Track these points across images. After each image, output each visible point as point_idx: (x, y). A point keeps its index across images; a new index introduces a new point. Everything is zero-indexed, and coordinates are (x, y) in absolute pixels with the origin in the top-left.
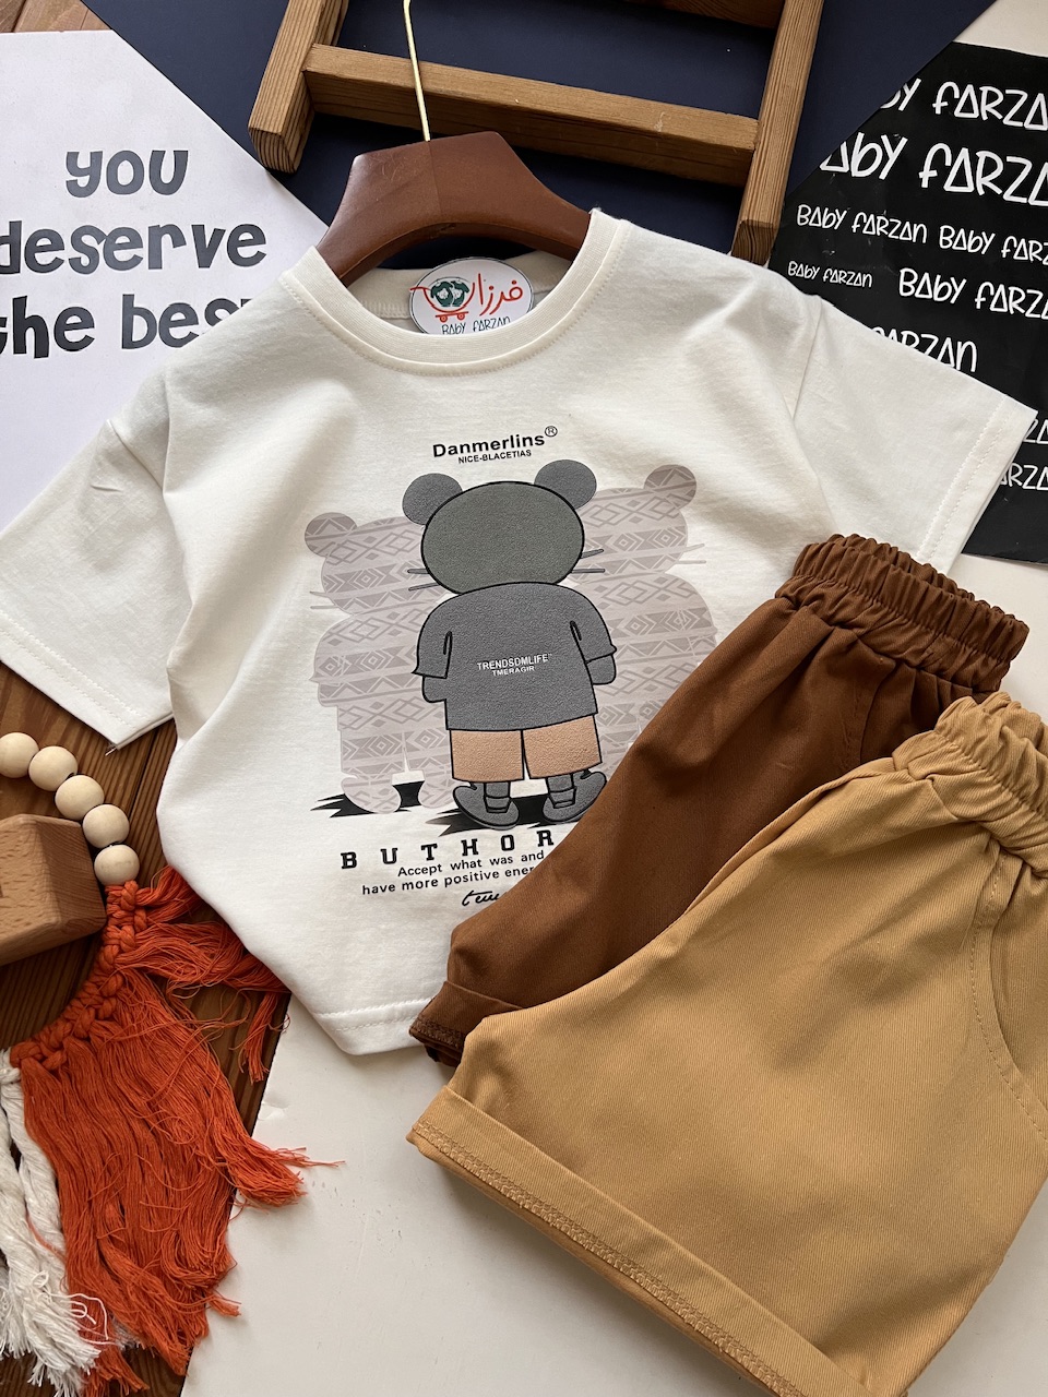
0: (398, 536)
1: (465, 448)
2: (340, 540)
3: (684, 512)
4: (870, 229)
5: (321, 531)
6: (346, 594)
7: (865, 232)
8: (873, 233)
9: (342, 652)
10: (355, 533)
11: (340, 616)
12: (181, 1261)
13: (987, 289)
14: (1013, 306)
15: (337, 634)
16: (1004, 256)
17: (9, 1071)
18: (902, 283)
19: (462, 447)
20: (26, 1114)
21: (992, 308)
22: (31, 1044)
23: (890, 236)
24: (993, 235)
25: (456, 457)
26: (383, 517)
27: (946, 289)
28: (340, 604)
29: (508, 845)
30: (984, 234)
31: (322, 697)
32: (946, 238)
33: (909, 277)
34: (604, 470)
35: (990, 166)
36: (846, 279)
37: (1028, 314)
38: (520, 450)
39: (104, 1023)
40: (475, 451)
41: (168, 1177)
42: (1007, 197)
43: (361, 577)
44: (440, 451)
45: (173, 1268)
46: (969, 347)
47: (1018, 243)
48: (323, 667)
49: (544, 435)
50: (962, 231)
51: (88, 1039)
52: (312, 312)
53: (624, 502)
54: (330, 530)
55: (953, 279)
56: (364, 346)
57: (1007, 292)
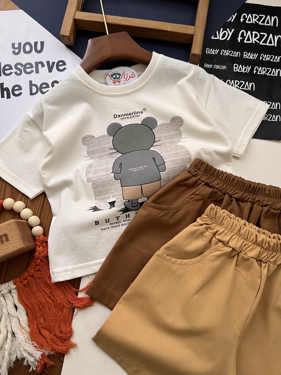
0: (106, 140)
1: (122, 115)
2: (91, 141)
3: (181, 129)
4: (225, 54)
5: (86, 139)
6: (93, 156)
7: (224, 55)
9: (93, 169)
10: (95, 140)
11: (92, 161)
12: (61, 332)
13: (257, 68)
14: (263, 73)
15: (91, 165)
16: (261, 59)
17: (13, 286)
18: (234, 68)
19: (121, 115)
20: (18, 297)
21: (258, 73)
22: (18, 279)
23: (231, 55)
24: (258, 54)
25: (120, 118)
26: (102, 135)
27: (246, 69)
28: (92, 158)
30: (255, 54)
31: (88, 181)
32: (245, 55)
33: (236, 66)
34: (159, 119)
35: (256, 36)
36: (220, 67)
37: (268, 75)
38: (137, 115)
39: (37, 272)
40: (125, 116)
41: (56, 311)
42: (261, 43)
43: (97, 151)
44: (116, 116)
45: (58, 334)
46: (253, 84)
48: (87, 173)
49: (143, 111)
50: (249, 53)
51: (33, 277)
52: (80, 81)
53: (165, 127)
54: (88, 139)
55: (248, 66)
56: (94, 90)
57: (262, 69)
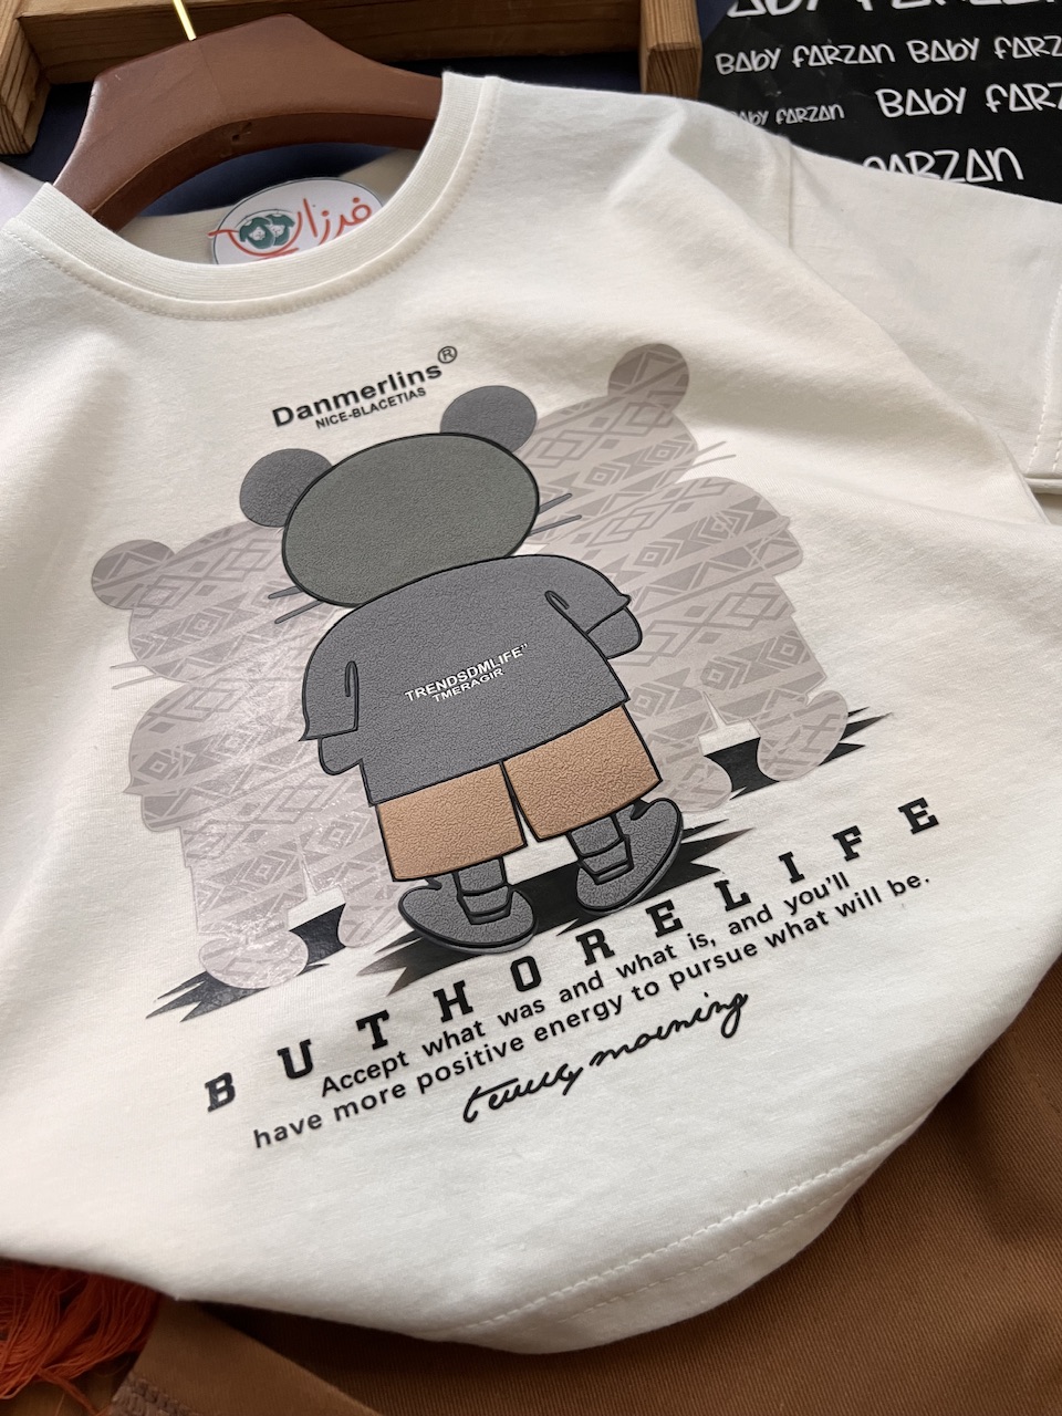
0: (242, 551)
1: (323, 406)
2: (153, 578)
3: (679, 413)
5: (116, 571)
6: (169, 657)
9: (176, 740)
10: (171, 564)
11: (164, 687)
15: (164, 714)
19: (317, 404)
21: (1013, 109)
25: (311, 421)
26: (213, 530)
27: (942, 100)
28: (163, 671)
29: (527, 978)
31: (148, 817)
34: (541, 387)
38: (407, 391)
40: (338, 405)
43: (192, 624)
44: (283, 416)
48: (145, 769)
49: (439, 364)
52: (53, 261)
53: (584, 424)
54: (132, 567)
56: (141, 294)
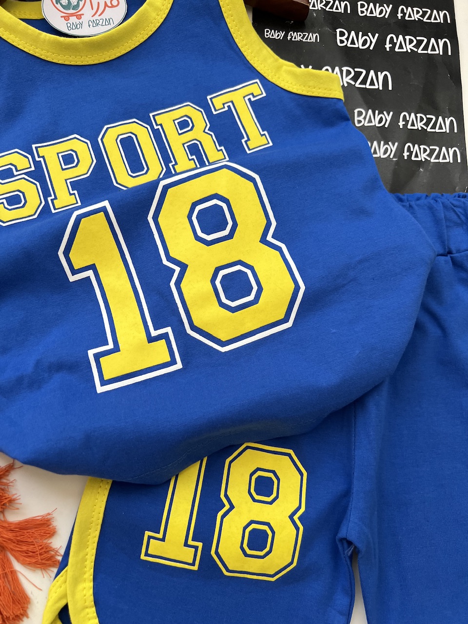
4: (314, 6)
7: (311, 8)
8: (316, 8)
13: (392, 38)
14: (409, 47)
16: (400, 18)
18: (339, 38)
23: (327, 9)
24: (391, 6)
30: (385, 5)
32: (363, 9)
33: (342, 34)
36: (303, 38)
37: (420, 51)
46: (386, 75)
47: (407, 10)
50: (371, 5)
55: (369, 34)
57: (405, 40)
